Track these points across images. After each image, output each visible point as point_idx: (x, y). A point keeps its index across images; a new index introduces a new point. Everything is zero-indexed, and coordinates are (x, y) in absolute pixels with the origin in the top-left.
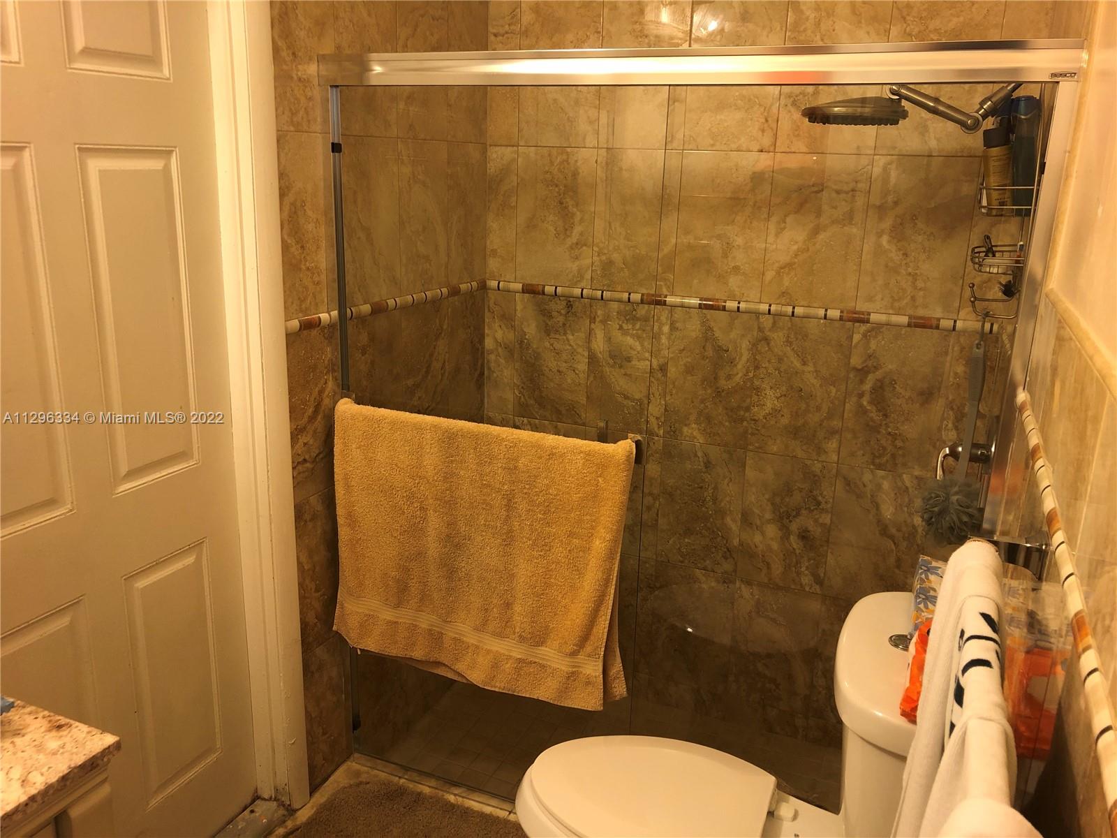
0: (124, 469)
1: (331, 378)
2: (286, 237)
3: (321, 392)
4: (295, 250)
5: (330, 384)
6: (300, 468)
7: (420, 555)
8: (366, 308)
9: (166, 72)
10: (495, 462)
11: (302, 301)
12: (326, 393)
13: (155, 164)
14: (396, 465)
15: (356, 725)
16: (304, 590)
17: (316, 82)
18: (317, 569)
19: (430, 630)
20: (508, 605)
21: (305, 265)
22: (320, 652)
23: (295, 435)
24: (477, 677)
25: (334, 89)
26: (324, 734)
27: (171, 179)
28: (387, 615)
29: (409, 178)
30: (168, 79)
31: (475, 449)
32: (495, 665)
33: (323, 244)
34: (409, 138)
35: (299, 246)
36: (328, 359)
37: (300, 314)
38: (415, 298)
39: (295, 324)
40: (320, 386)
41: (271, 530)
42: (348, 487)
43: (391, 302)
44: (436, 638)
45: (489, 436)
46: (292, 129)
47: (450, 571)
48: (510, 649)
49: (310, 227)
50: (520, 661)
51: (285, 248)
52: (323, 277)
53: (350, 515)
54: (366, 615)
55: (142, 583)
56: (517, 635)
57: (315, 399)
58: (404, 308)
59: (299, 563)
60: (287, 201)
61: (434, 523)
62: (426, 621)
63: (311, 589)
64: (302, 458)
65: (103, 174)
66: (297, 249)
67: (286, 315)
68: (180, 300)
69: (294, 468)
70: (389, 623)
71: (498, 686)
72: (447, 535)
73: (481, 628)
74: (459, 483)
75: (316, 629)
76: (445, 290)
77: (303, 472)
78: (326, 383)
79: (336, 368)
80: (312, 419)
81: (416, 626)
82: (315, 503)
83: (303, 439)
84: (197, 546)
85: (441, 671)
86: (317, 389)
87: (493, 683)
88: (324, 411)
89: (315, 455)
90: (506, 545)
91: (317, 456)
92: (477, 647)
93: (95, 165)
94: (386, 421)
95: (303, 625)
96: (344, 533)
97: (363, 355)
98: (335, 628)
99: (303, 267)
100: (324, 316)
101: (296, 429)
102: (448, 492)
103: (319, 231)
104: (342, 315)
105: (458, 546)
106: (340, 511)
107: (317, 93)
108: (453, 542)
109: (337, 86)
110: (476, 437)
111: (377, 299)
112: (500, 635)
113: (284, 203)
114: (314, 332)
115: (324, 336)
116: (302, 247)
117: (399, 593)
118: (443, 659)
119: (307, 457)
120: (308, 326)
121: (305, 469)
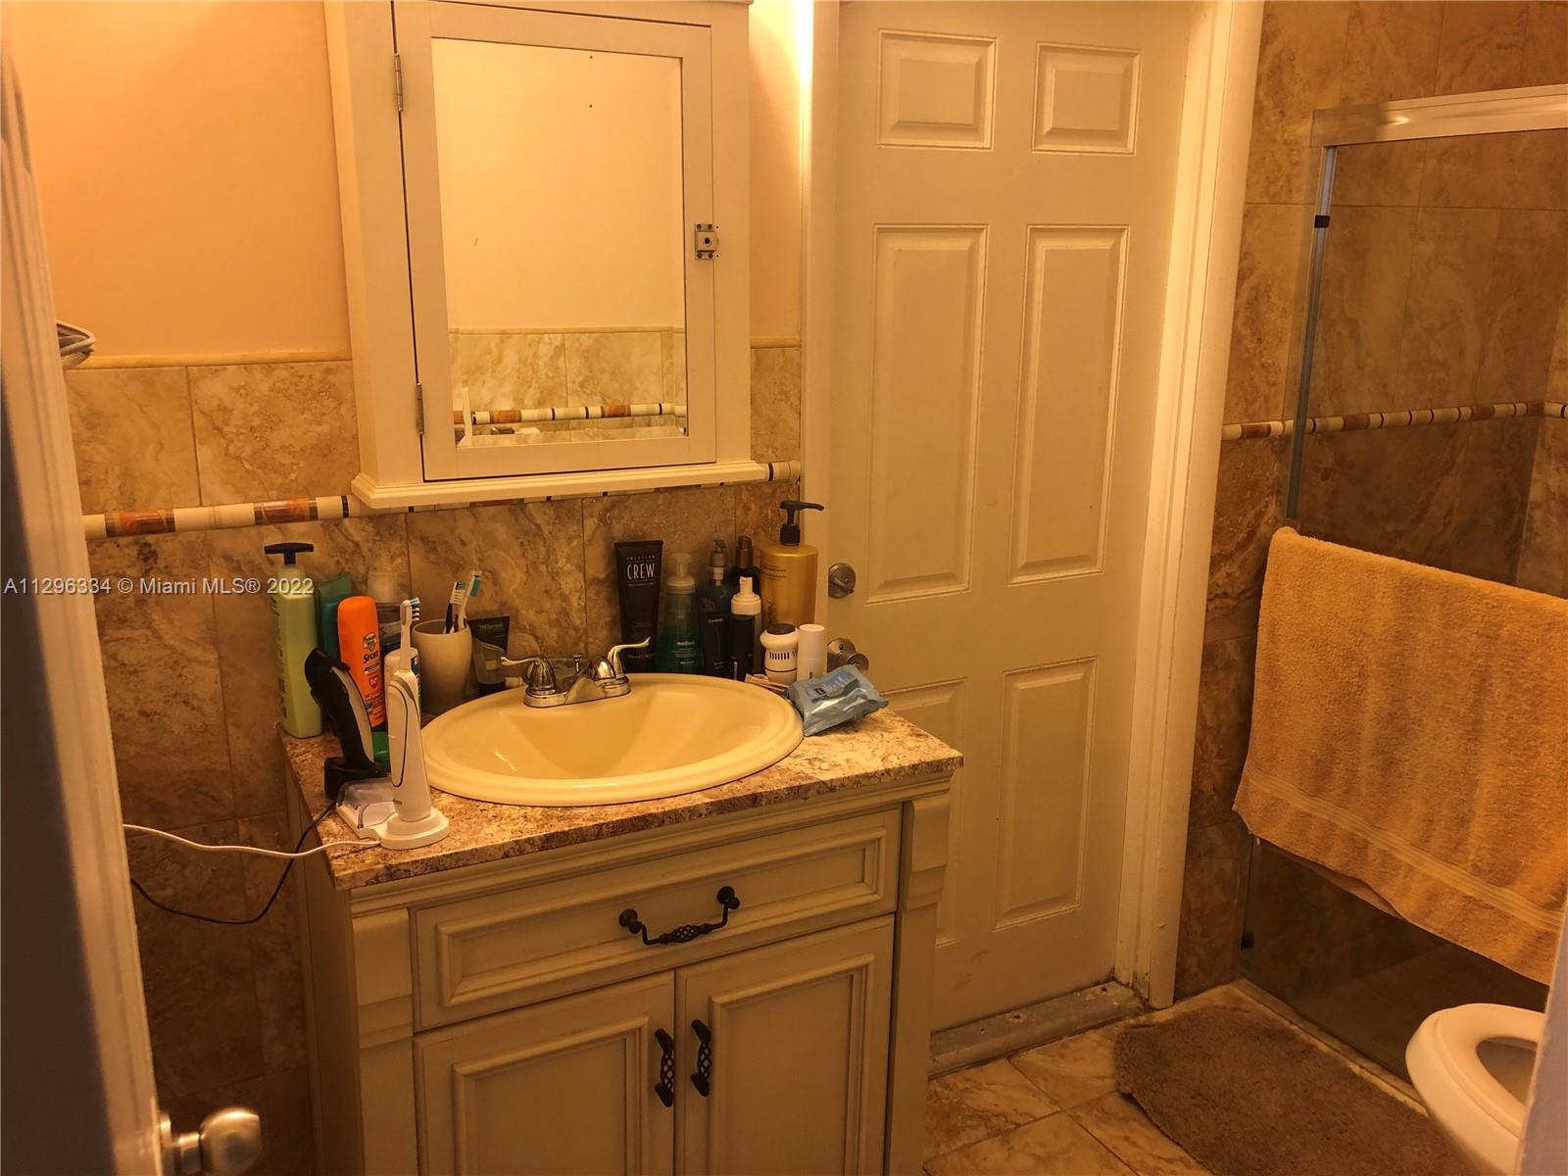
0: (1022, 562)
1: (1274, 501)
2: (1239, 326)
3: (1259, 516)
4: (1249, 342)
5: (1272, 510)
6: (1217, 601)
7: (1352, 735)
8: (1336, 422)
9: (1130, 146)
10: (1470, 625)
11: (1249, 403)
12: (1265, 518)
13: (1104, 244)
14: (1336, 614)
15: (1246, 942)
16: (1202, 749)
17: (1306, 143)
18: (1224, 730)
19: (1352, 835)
20: (1463, 821)
21: (1260, 360)
22: (1212, 832)
23: (1216, 562)
24: (1406, 907)
25: (1331, 151)
26: (1203, 935)
27: (1119, 260)
28: (1300, 802)
29: (1430, 259)
30: (1132, 154)
31: (1443, 605)
32: (1433, 897)
33: (1288, 338)
34: (1437, 207)
35: (1255, 339)
36: (1273, 477)
37: (1246, 420)
38: (1414, 418)
39: (1236, 430)
40: (1258, 508)
41: (1171, 665)
42: (1273, 636)
43: (1375, 418)
44: (1358, 847)
45: (1465, 590)
46: (1266, 200)
47: (1388, 765)
48: (1460, 881)
49: (1273, 316)
50: (1469, 899)
51: (1236, 339)
52: (1282, 379)
53: (1270, 669)
54: (1273, 798)
55: (1022, 685)
56: (1469, 864)
57: (1249, 523)
58: (1394, 427)
59: (1201, 716)
60: (1247, 285)
61: (1374, 696)
62: (1348, 821)
63: (1212, 751)
64: (1223, 590)
65: (1050, 254)
66: (1252, 342)
67: (1225, 417)
68: (1108, 388)
69: (1209, 600)
70: (1300, 813)
71: (1433, 926)
72: (1390, 714)
73: (1421, 843)
74: (1415, 649)
75: (1211, 803)
76: (1466, 411)
77: (1221, 608)
78: (1267, 506)
79: (1282, 490)
80: (1241, 547)
81: (1332, 824)
82: (1232, 650)
83: (1226, 568)
84: (1085, 663)
85: (1362, 894)
86: (1253, 512)
87: (1428, 921)
88: (1259, 540)
89: (1240, 591)
90: (1469, 739)
91: (1241, 593)
92: (1411, 869)
93: (1044, 245)
94: (1331, 557)
95: (1196, 792)
96: (1260, 691)
97: (1323, 480)
98: (1234, 808)
99: (1257, 364)
100: (1276, 426)
101: (1219, 554)
102: (1398, 657)
103: (1285, 322)
104: (1300, 426)
105: (1403, 731)
106: (1259, 663)
107: (1305, 157)
108: (1397, 724)
109: (1335, 147)
110: (1447, 589)
111: (1353, 412)
112: (1446, 860)
113: (1244, 287)
114: (1260, 443)
115: (1272, 449)
116: (1260, 340)
117: (1319, 779)
118: (1365, 877)
119: (1229, 590)
120: (1252, 434)
121: (1224, 605)
